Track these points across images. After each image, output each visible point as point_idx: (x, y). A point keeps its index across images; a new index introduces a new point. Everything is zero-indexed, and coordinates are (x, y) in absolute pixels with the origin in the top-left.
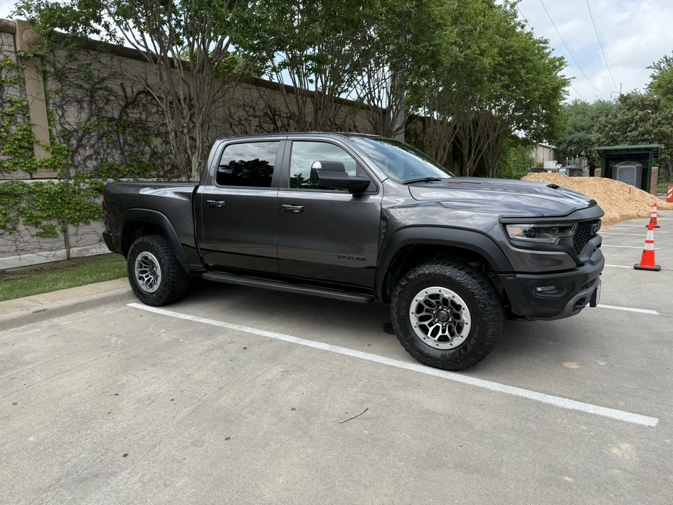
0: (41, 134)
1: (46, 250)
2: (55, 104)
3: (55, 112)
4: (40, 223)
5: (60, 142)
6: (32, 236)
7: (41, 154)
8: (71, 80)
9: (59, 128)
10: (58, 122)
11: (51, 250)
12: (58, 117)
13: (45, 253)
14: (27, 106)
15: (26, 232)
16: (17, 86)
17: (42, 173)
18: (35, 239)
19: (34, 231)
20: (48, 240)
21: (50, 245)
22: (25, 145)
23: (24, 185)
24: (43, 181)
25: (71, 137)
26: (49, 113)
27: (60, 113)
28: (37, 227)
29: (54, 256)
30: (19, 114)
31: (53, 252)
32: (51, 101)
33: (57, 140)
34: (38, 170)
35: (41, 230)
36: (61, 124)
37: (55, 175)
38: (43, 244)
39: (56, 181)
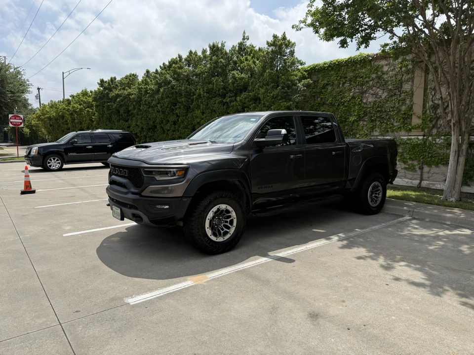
0: (418, 109)
1: (408, 178)
2: (431, 88)
3: (430, 94)
4: (407, 162)
5: (430, 111)
6: (402, 169)
7: (416, 121)
8: (445, 70)
9: (431, 103)
10: (431, 100)
11: (411, 179)
12: (431, 97)
13: (406, 180)
14: (413, 94)
15: (399, 166)
16: (410, 83)
17: (414, 132)
18: (403, 171)
19: (403, 166)
20: (411, 173)
21: (411, 176)
22: (407, 117)
23: (402, 139)
24: (413, 137)
25: (438, 108)
26: (425, 95)
27: (433, 93)
28: (405, 164)
29: (411, 183)
30: (408, 98)
31: (411, 181)
32: (429, 87)
33: (428, 111)
34: (412, 130)
35: (408, 166)
36: (432, 101)
37: (422, 133)
38: (407, 175)
39: (421, 138)
